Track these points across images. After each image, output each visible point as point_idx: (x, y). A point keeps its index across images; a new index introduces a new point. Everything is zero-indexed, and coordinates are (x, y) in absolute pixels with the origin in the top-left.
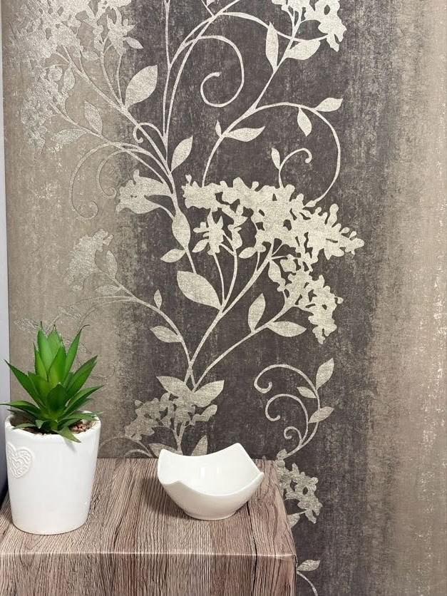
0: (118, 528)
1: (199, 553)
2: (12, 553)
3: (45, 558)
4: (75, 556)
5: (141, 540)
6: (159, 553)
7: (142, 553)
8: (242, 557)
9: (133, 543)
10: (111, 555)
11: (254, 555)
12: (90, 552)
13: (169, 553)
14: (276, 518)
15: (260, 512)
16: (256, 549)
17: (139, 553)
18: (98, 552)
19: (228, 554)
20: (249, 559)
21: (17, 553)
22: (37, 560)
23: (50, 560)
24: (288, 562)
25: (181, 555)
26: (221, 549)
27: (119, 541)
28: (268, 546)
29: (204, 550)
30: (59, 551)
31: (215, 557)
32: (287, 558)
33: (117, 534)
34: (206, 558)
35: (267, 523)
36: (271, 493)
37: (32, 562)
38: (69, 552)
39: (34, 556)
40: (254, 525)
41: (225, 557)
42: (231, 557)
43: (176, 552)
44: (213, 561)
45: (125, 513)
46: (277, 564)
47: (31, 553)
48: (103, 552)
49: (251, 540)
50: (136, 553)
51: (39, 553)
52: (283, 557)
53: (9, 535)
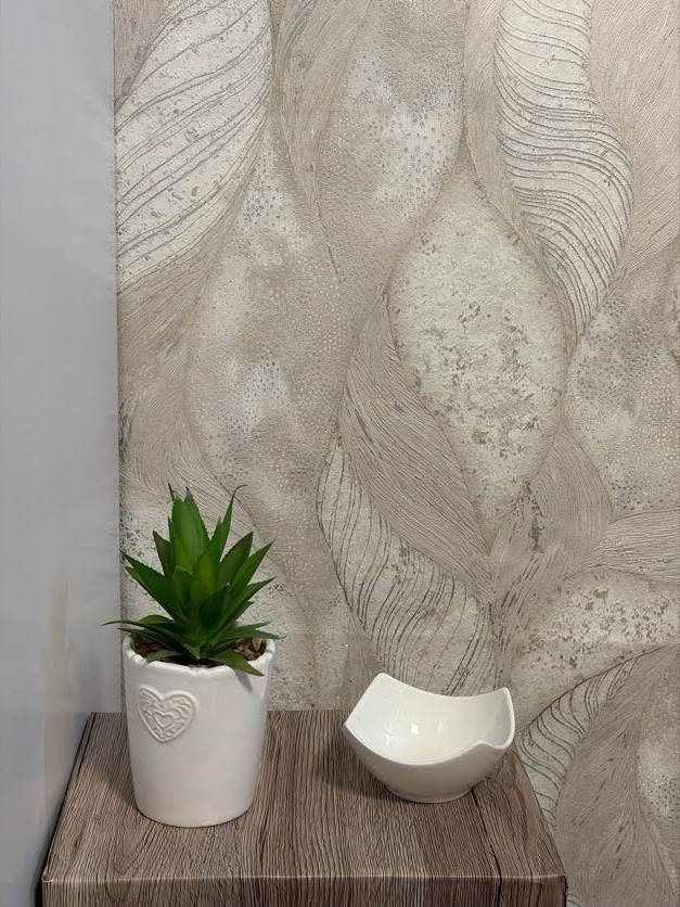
0: (263, 833)
1: (405, 874)
2: (93, 880)
3: (147, 887)
4: (199, 884)
5: (305, 853)
6: (338, 876)
7: (310, 877)
8: (477, 881)
9: (291, 858)
10: (257, 880)
11: (496, 876)
12: (221, 876)
13: (355, 875)
14: (524, 810)
15: (494, 800)
16: (498, 866)
17: (304, 876)
18: (236, 876)
19: (453, 876)
20: (488, 883)
21: (101, 881)
22: (135, 891)
23: (156, 893)
24: (552, 887)
25: (375, 879)
26: (440, 868)
27: (268, 855)
28: (516, 860)
29: (411, 868)
30: (170, 875)
31: (431, 880)
32: (553, 879)
33: (262, 841)
34: (415, 883)
35: (510, 819)
36: (507, 768)
37: (126, 894)
38: (188, 876)
39: (129, 883)
40: (487, 824)
41: (448, 881)
42: (457, 881)
43: (366, 873)
44: (427, 888)
45: (271, 804)
46: (535, 892)
47: (125, 880)
48: (245, 876)
49: (488, 849)
50: (299, 877)
51: (136, 879)
52: (546, 880)
53: (85, 847)
